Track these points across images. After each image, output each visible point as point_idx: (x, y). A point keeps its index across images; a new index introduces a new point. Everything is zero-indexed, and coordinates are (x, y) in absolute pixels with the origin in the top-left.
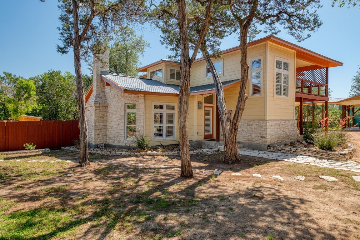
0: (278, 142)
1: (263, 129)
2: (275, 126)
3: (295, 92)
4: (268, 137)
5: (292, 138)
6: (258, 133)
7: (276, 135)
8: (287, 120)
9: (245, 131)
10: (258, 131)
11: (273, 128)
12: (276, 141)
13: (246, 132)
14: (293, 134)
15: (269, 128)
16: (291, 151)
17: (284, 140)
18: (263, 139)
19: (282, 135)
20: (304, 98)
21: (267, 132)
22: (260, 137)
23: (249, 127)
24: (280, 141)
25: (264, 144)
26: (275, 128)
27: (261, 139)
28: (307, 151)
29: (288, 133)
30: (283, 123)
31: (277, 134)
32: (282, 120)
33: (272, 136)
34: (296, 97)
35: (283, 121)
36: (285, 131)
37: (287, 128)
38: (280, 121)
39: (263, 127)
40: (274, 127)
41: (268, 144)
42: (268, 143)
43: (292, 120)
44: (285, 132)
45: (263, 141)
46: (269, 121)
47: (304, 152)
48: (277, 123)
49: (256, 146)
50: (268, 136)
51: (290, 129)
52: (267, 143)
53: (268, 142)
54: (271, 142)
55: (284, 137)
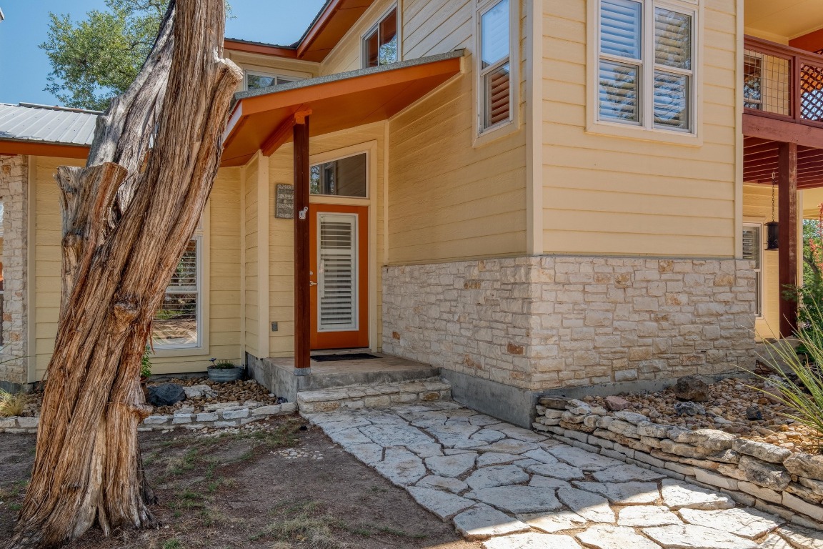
0: (619, 375)
1: (516, 307)
2: (588, 288)
3: (740, 110)
4: (536, 348)
5: (721, 353)
6: (500, 326)
7: (604, 339)
8: (683, 258)
9: (456, 317)
10: (498, 316)
11: (579, 297)
12: (599, 369)
13: (459, 321)
14: (724, 333)
15: (547, 296)
16: (638, 445)
17: (659, 363)
18: (519, 362)
19: (649, 341)
20: (799, 147)
21: (534, 321)
22: (505, 349)
23: (470, 295)
24: (632, 373)
25: (520, 389)
26: (590, 298)
27: (510, 358)
28: (729, 455)
29: (692, 328)
30: (654, 275)
31: (609, 330)
32: (647, 257)
33: (569, 345)
34: (748, 141)
35: (653, 264)
36: (665, 318)
37: (683, 298)
38: (628, 262)
39: (516, 294)
40: (584, 292)
41: (537, 386)
42: (537, 383)
43: (720, 259)
44: (664, 324)
45: (517, 373)
46: (547, 262)
47: (708, 464)
48: (609, 270)
49: (493, 395)
50: (535, 342)
51: (702, 308)
52: (531, 386)
53: (537, 377)
54: (563, 375)
55: (663, 348)
